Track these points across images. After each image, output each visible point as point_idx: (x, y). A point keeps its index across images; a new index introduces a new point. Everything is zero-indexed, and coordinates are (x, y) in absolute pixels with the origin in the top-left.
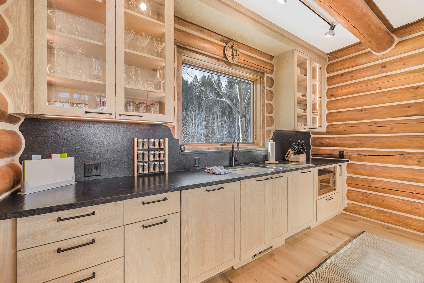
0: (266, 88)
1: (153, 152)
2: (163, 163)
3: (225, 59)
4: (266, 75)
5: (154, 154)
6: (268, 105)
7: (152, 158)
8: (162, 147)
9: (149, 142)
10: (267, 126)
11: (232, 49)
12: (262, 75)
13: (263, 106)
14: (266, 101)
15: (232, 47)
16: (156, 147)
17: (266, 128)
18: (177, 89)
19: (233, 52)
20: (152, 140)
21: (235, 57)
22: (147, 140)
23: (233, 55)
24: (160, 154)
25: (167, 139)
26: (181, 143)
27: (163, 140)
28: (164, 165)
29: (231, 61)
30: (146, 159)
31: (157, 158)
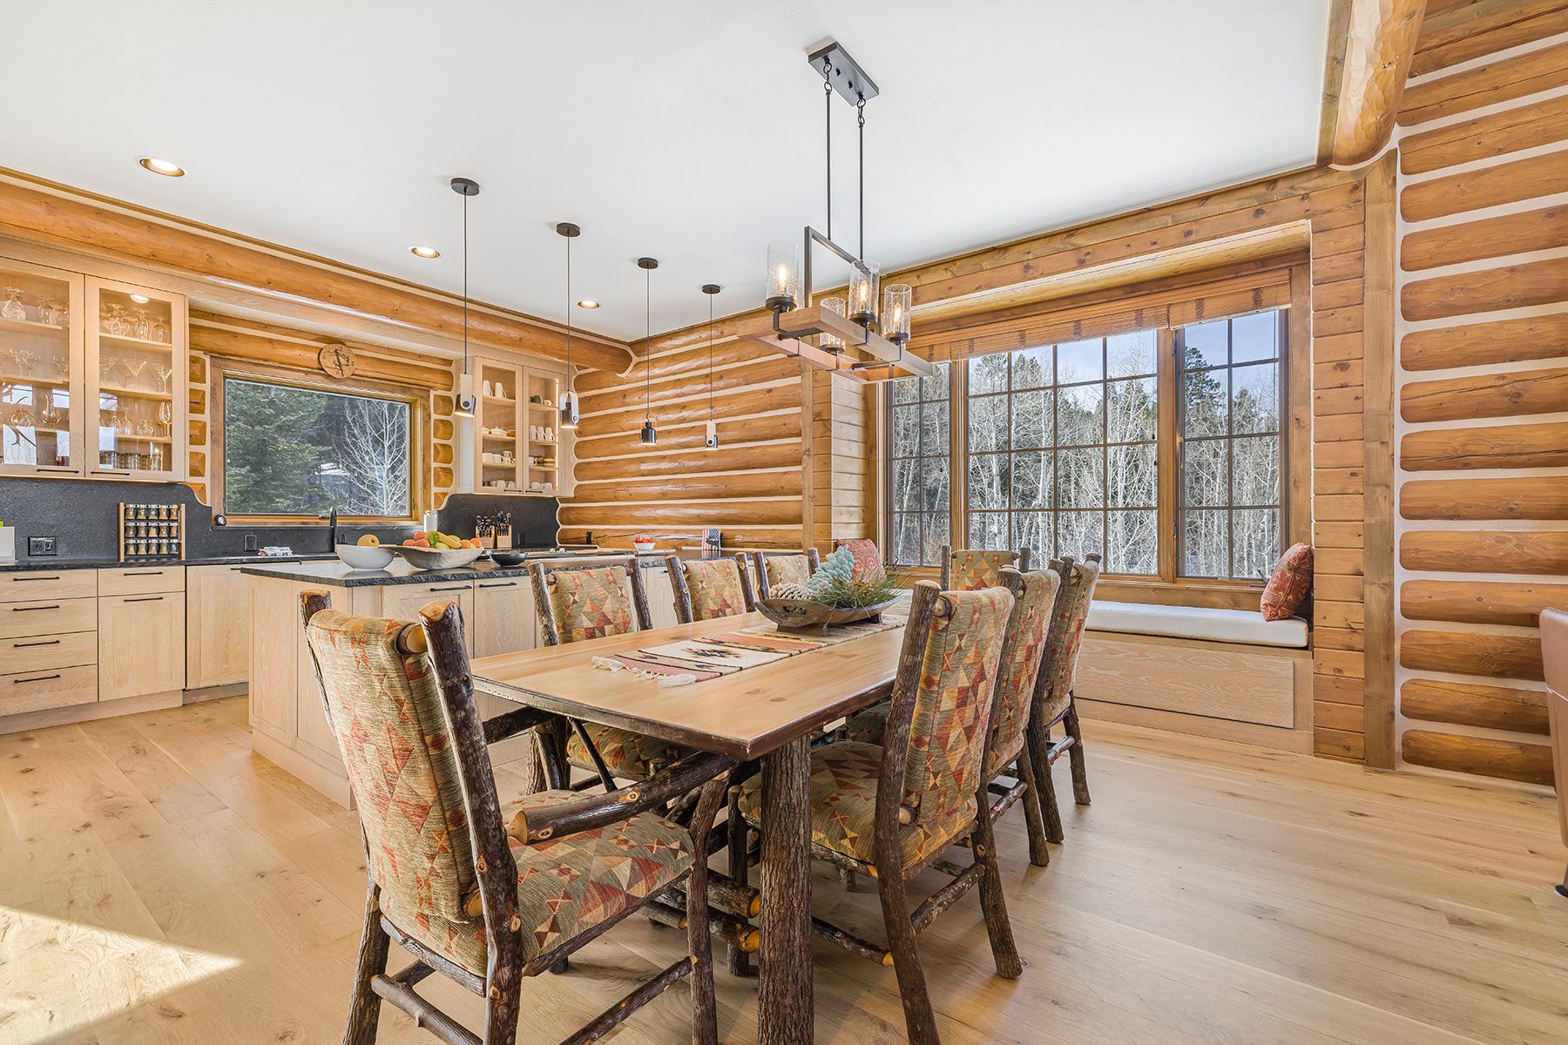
0: (434, 416)
1: (155, 524)
2: (175, 541)
3: (323, 372)
4: (432, 393)
5: (159, 529)
6: (439, 448)
7: (153, 533)
8: (173, 517)
9: (148, 510)
10: (436, 485)
11: (337, 355)
12: (424, 394)
13: (426, 448)
14: (434, 441)
15: (336, 351)
16: (161, 518)
17: (434, 490)
18: (212, 426)
19: (338, 359)
20: (154, 506)
21: (343, 368)
22: (143, 506)
23: (340, 366)
24: (169, 528)
25: (183, 505)
26: (214, 513)
27: (175, 507)
28: (179, 545)
29: (339, 376)
30: (143, 533)
31: (164, 533)
